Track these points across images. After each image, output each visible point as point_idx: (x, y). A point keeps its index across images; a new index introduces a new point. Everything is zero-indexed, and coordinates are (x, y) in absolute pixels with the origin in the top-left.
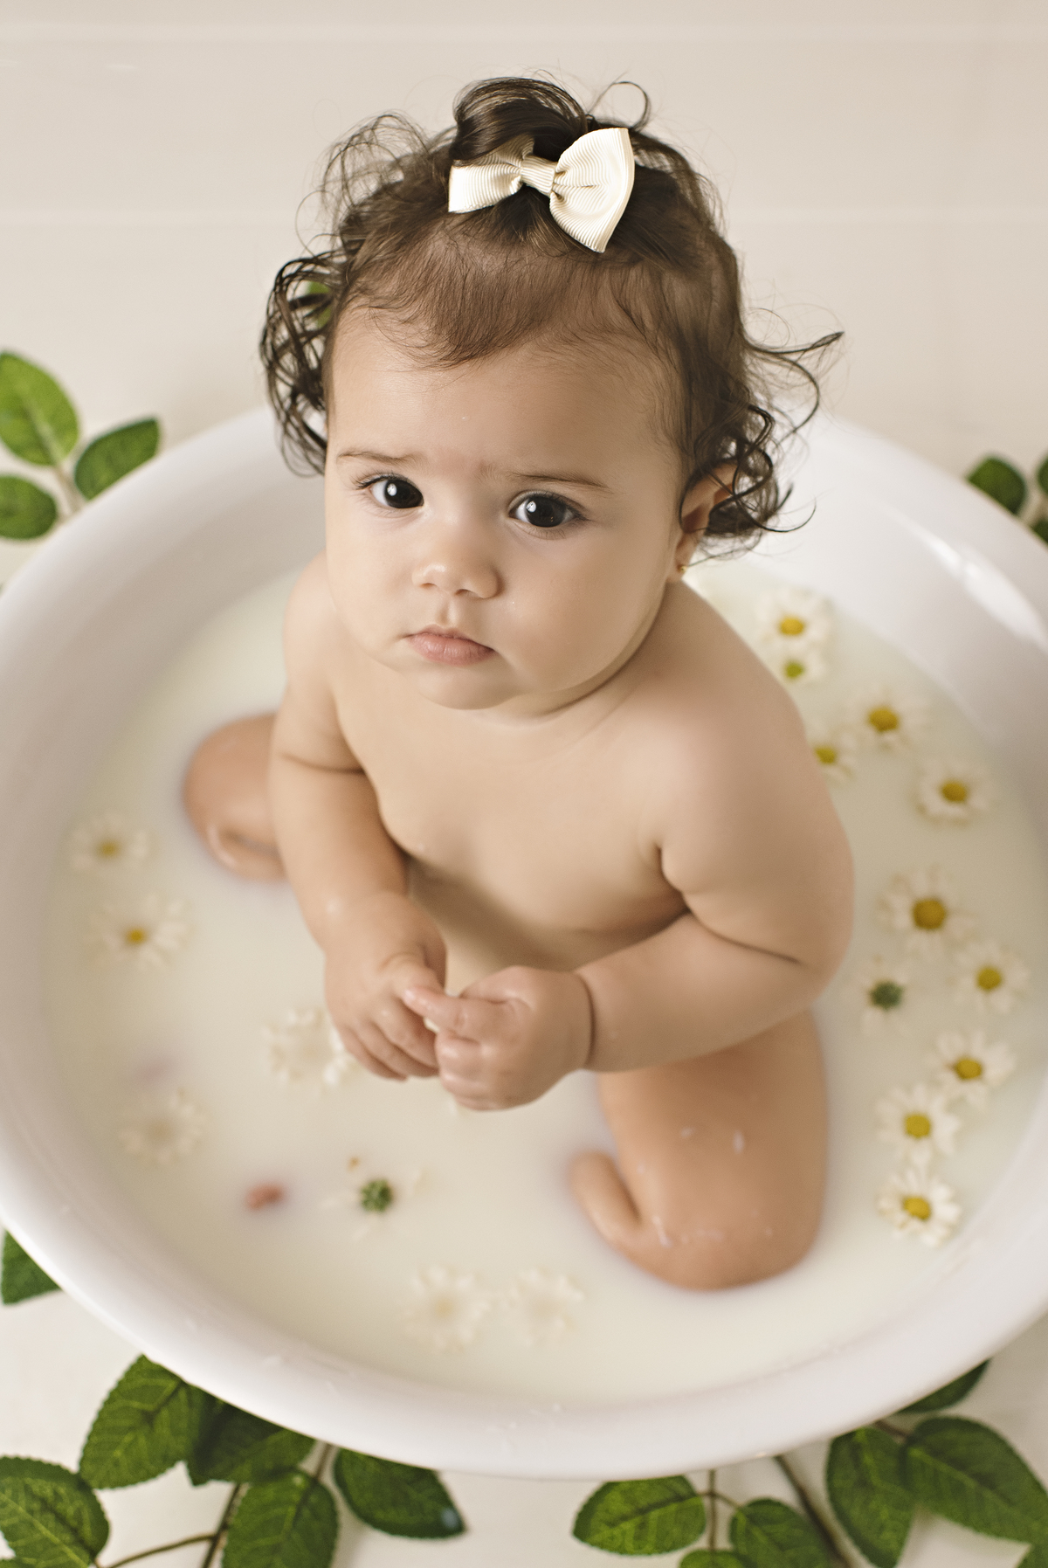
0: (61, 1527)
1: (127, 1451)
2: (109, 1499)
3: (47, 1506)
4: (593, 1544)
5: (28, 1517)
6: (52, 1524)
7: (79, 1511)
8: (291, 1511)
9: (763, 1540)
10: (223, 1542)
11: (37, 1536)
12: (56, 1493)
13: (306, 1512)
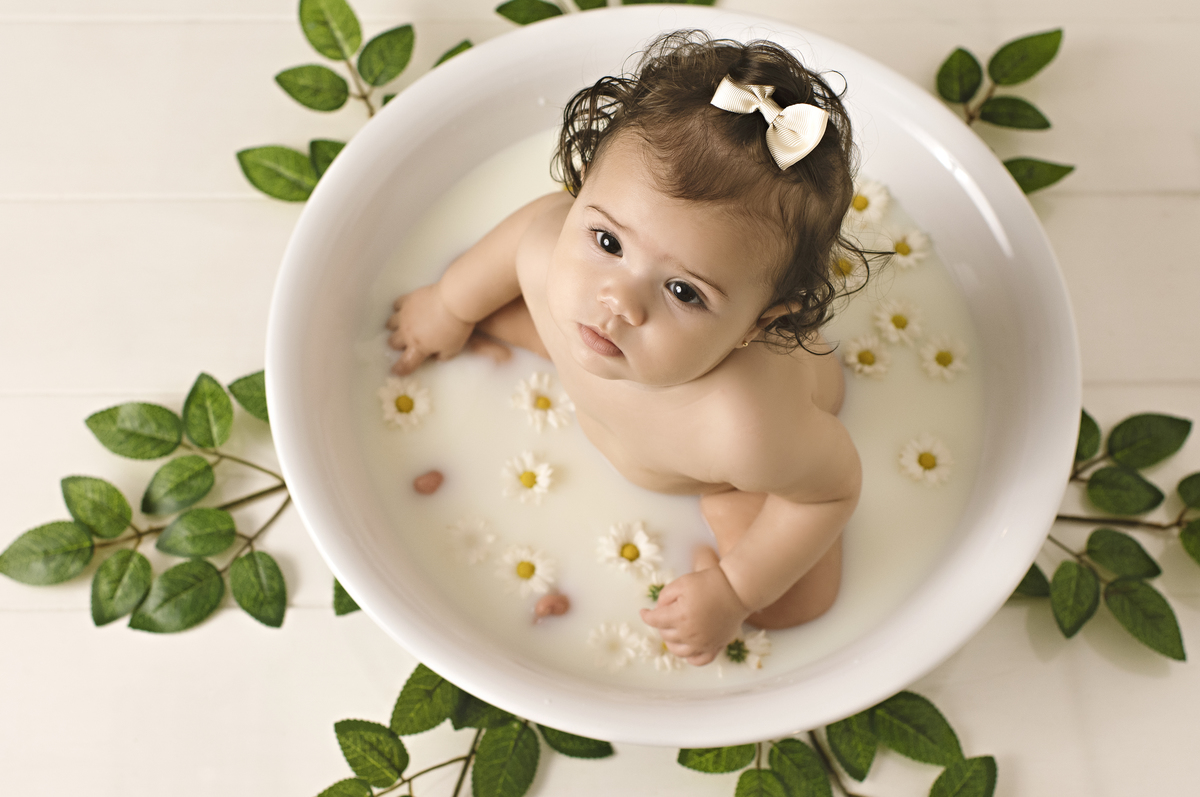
0: (381, 758)
1: (417, 713)
2: (407, 741)
3: (373, 747)
4: (689, 767)
5: (363, 753)
6: (376, 757)
7: (391, 749)
8: (512, 743)
9: (788, 763)
10: (473, 762)
11: (368, 764)
12: (378, 740)
13: (520, 744)
